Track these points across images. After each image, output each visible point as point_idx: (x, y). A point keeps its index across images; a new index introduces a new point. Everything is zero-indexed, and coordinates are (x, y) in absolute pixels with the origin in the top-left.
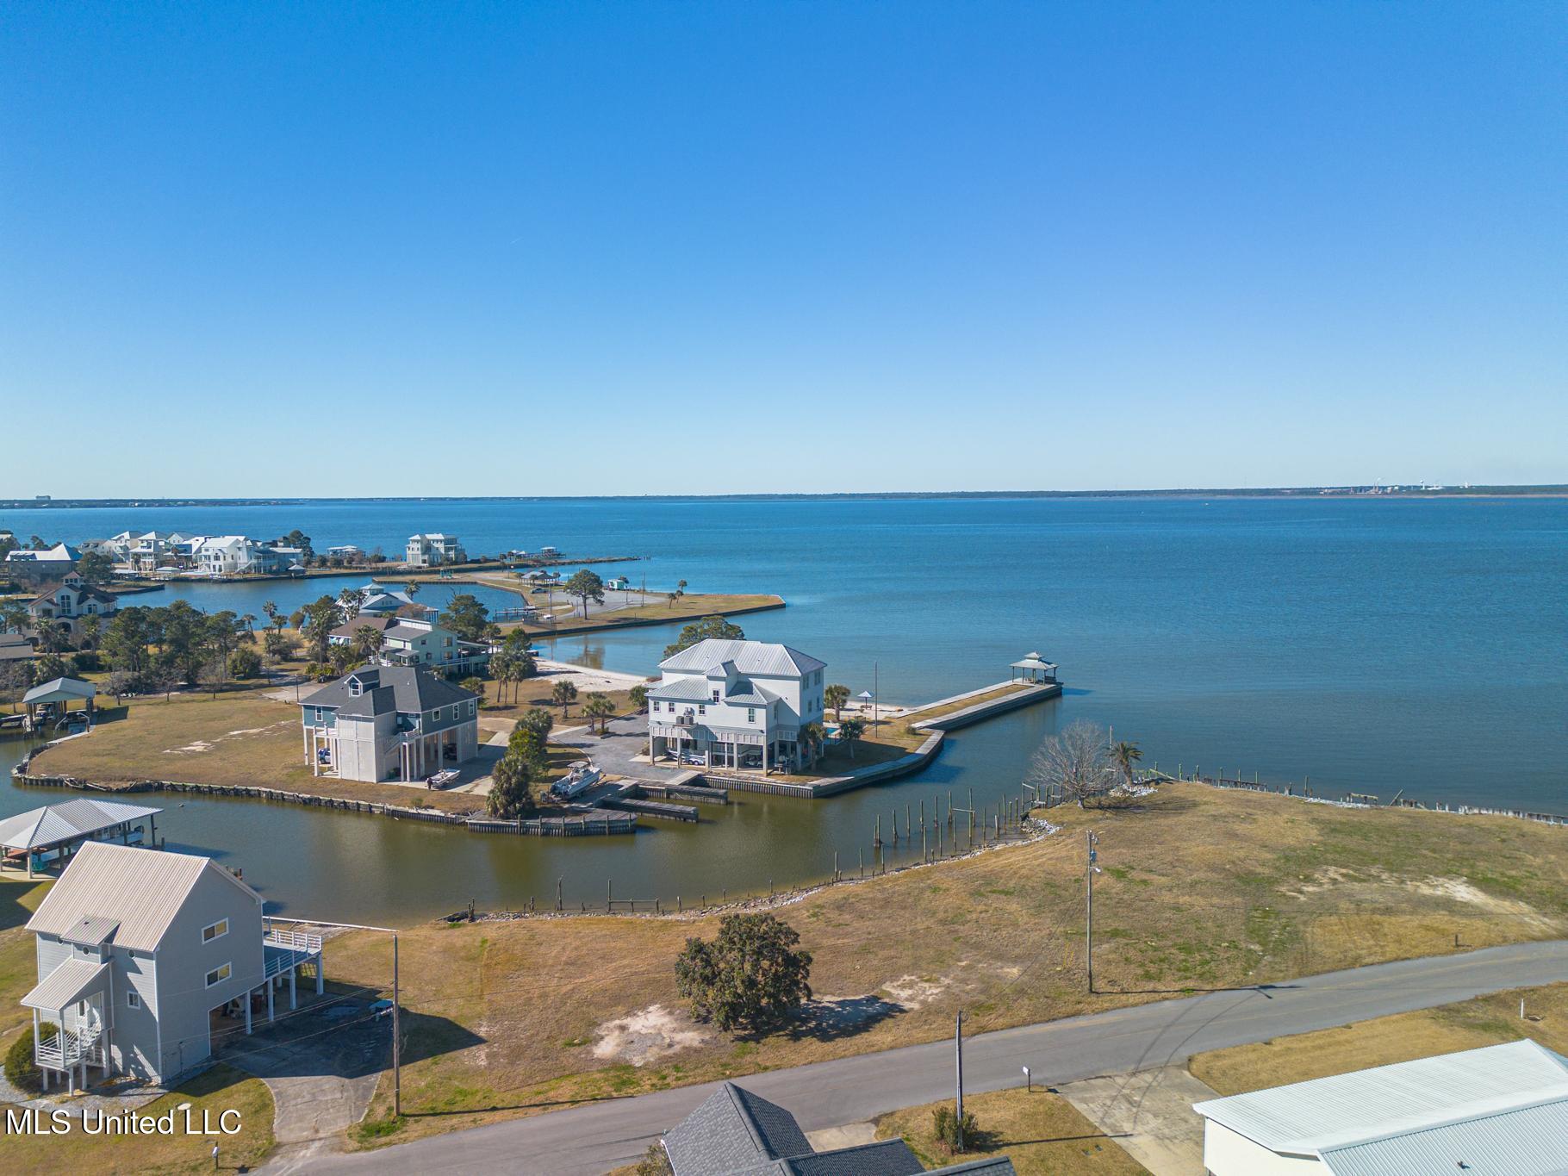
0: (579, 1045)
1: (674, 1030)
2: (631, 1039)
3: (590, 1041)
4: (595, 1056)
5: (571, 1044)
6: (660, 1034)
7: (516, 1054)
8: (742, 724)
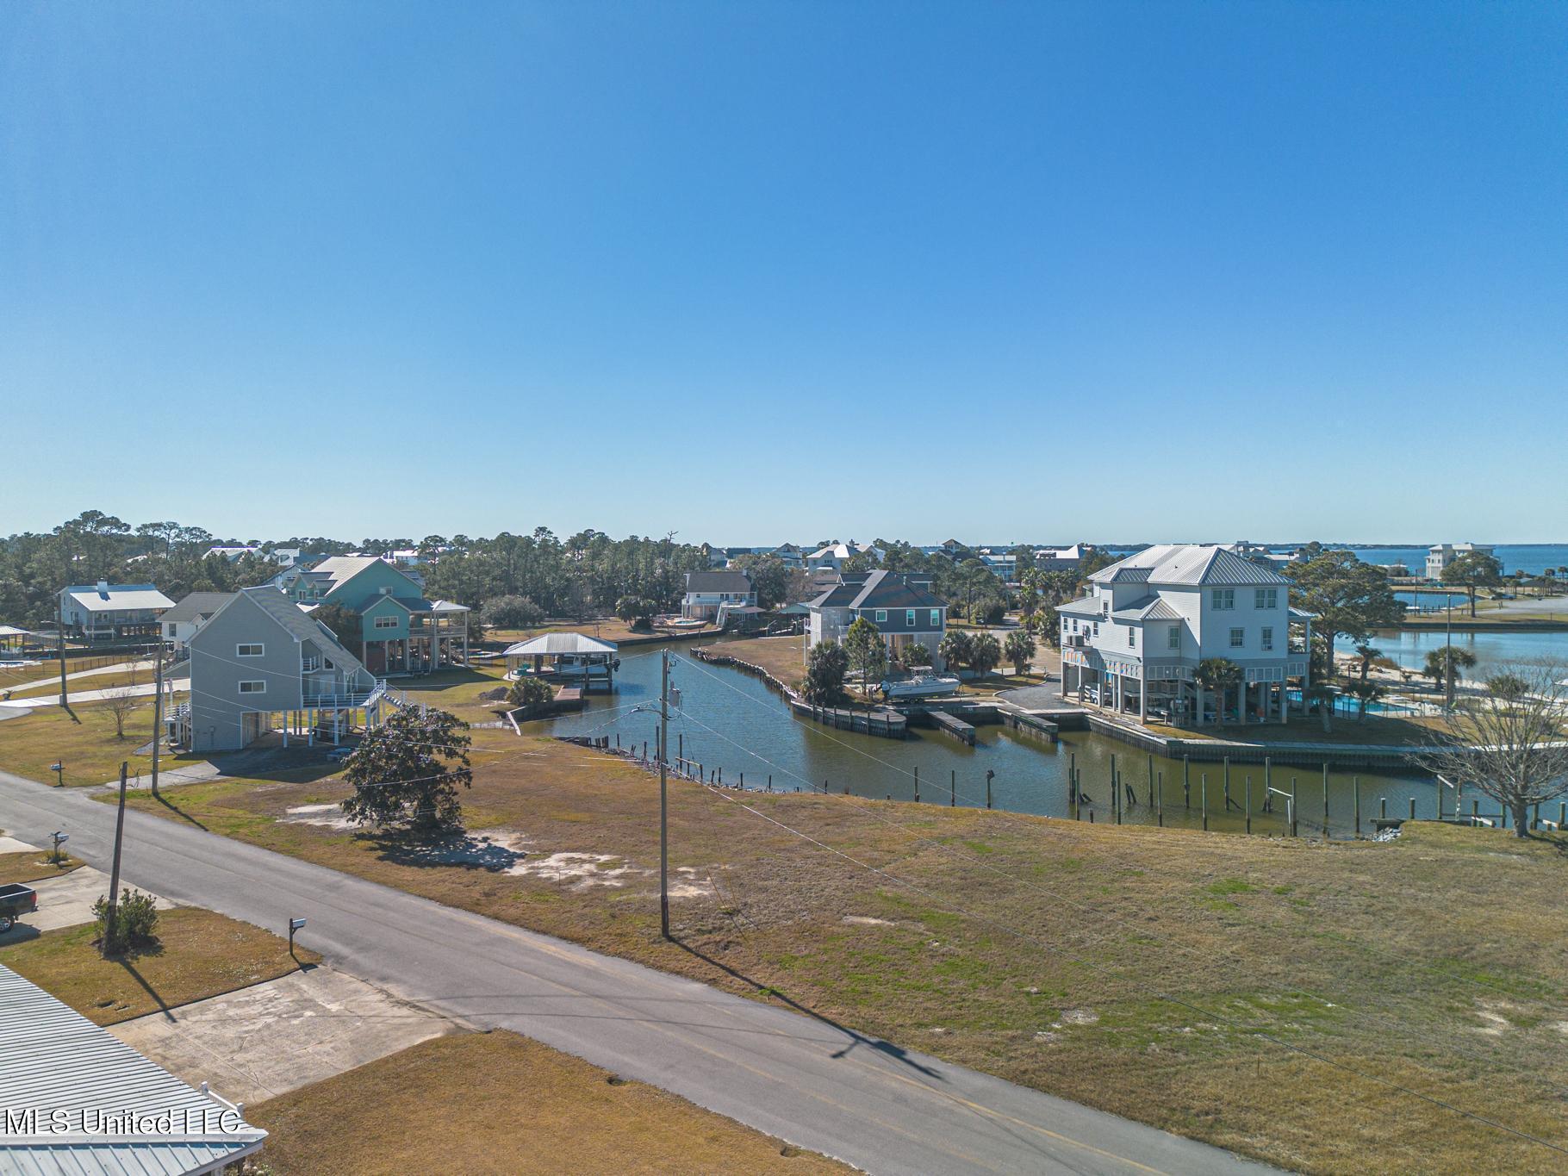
4: (291, 809)
8: (1124, 649)
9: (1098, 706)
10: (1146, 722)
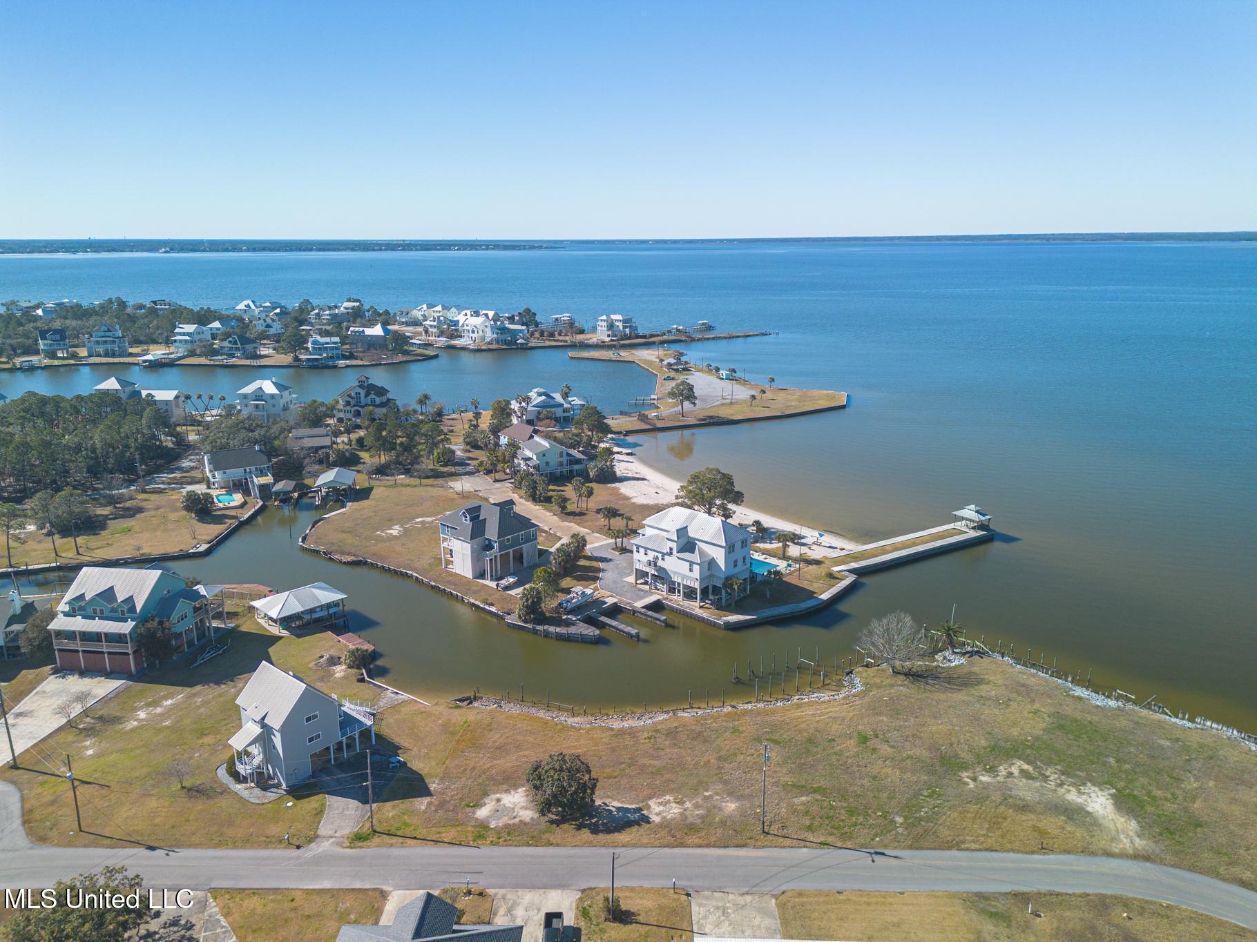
0: (472, 807)
1: (522, 808)
2: (498, 808)
3: (478, 805)
4: (476, 816)
5: (468, 806)
6: (513, 809)
7: (442, 805)
8: (687, 572)
9: (665, 593)
10: (701, 607)
